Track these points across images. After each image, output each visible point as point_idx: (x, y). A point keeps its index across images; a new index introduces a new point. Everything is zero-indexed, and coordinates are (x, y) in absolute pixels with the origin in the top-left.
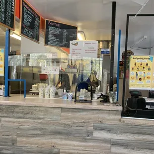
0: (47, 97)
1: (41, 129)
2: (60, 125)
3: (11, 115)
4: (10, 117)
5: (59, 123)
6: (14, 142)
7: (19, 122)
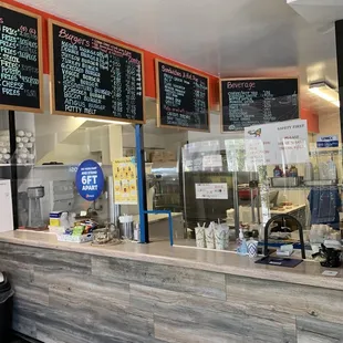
0: (210, 247)
1: (190, 312)
2: (225, 309)
3: (142, 279)
4: (140, 283)
5: (224, 306)
6: (150, 331)
7: (155, 294)
